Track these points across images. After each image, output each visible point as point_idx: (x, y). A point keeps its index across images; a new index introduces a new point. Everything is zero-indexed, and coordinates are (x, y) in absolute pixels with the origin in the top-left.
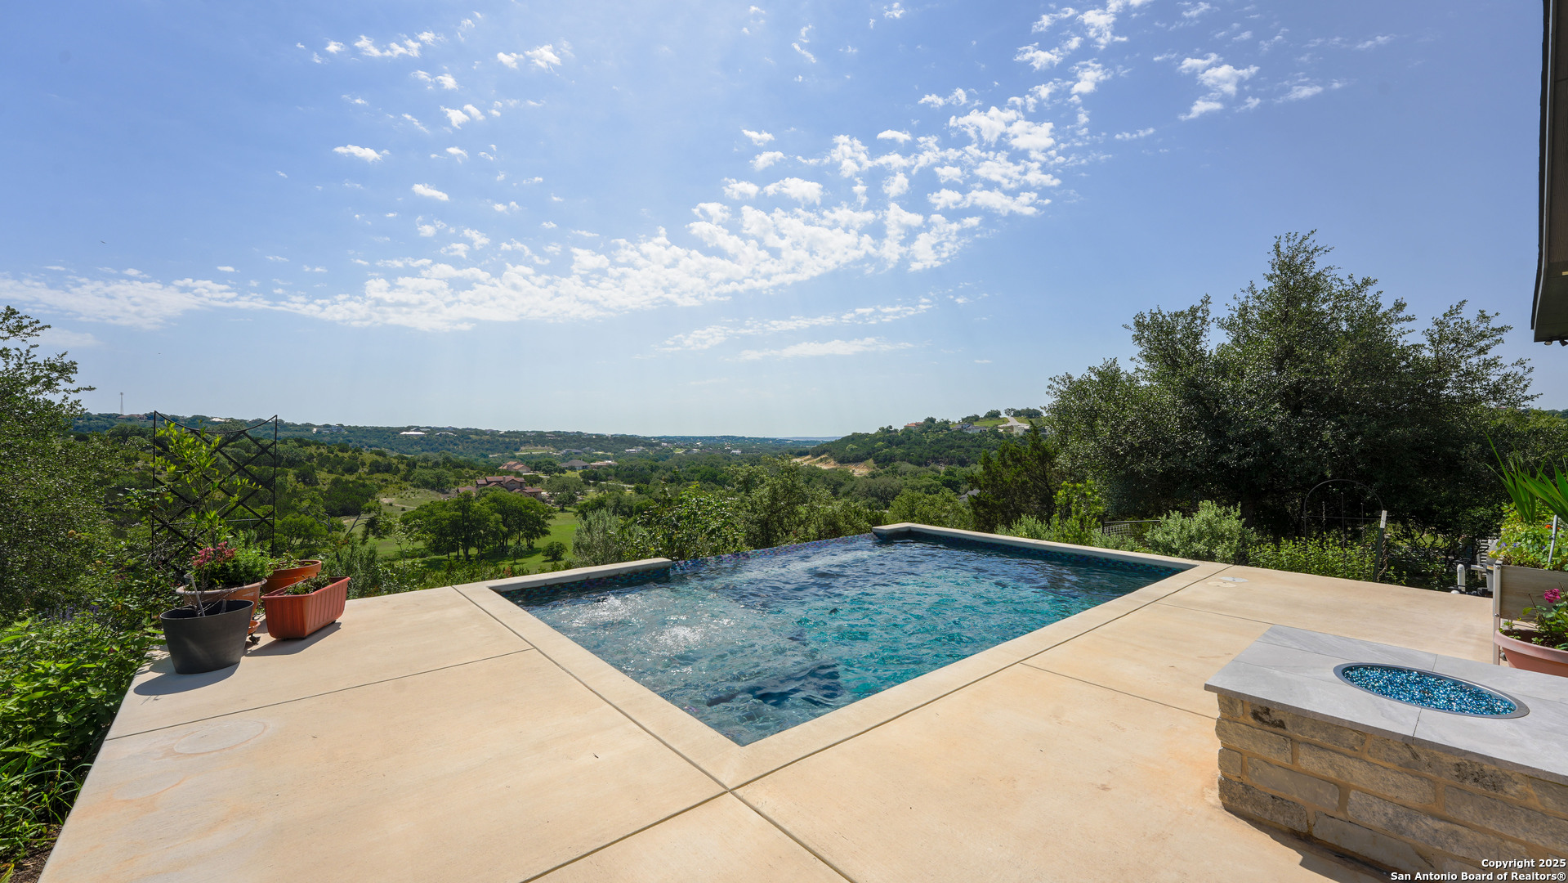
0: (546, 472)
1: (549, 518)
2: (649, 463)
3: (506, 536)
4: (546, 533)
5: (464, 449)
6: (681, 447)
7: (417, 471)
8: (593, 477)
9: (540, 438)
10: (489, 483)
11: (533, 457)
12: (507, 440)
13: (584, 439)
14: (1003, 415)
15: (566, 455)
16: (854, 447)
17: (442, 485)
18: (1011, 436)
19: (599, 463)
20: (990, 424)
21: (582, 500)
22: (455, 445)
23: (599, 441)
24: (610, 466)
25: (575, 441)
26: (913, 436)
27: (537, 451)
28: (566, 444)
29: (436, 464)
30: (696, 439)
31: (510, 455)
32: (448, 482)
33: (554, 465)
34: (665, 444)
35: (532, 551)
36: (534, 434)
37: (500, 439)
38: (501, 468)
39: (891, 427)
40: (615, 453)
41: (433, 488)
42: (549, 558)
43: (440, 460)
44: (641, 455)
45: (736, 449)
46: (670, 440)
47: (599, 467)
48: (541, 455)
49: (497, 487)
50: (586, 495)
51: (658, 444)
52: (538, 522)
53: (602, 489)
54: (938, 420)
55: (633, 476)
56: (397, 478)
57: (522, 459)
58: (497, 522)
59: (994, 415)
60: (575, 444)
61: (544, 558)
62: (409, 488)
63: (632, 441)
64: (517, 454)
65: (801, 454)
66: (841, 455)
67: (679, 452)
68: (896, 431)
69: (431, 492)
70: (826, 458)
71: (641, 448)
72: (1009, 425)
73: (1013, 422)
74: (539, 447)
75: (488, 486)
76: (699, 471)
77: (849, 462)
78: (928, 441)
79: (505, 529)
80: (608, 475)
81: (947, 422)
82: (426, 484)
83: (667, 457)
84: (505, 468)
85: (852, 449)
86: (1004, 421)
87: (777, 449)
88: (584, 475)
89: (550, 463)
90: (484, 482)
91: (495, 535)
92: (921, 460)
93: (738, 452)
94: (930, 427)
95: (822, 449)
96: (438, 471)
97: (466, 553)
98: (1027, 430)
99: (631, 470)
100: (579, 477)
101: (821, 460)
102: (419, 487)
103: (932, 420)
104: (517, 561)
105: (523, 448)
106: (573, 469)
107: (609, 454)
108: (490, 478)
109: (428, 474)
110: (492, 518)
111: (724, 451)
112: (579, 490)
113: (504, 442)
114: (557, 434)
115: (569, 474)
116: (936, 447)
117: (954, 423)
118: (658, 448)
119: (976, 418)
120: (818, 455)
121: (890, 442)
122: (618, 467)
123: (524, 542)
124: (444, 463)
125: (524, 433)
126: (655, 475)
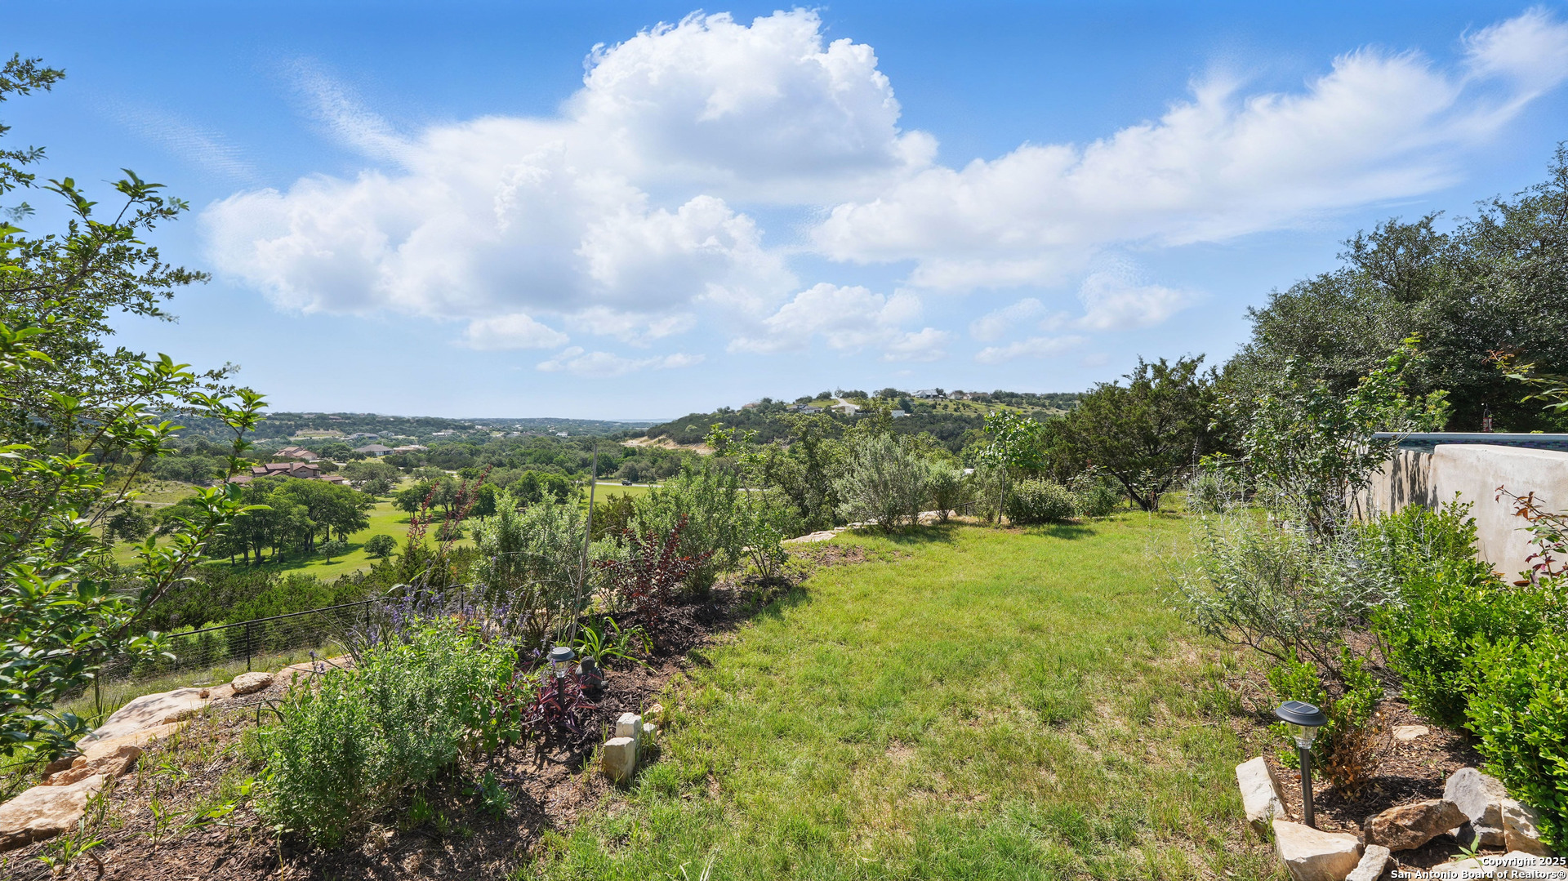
0: (340, 459)
1: (367, 508)
2: (468, 446)
3: (313, 531)
4: (364, 526)
5: (216, 434)
6: (499, 430)
7: (161, 458)
8: (405, 464)
9: (322, 421)
10: (269, 471)
11: (314, 442)
12: (278, 423)
13: (378, 422)
14: (833, 397)
15: (358, 440)
16: (694, 427)
17: (201, 476)
18: (844, 415)
19: (404, 448)
20: (823, 405)
21: (394, 489)
22: (203, 429)
23: (398, 424)
24: (419, 451)
25: (368, 424)
26: (752, 416)
27: (320, 435)
28: (356, 428)
29: (186, 451)
30: (514, 421)
31: (283, 441)
32: (210, 472)
33: (349, 450)
34: (480, 427)
35: (349, 549)
36: (311, 416)
37: (268, 422)
38: (277, 454)
39: (728, 408)
40: (419, 437)
41: (187, 479)
42: (374, 554)
43: (194, 445)
44: (452, 439)
45: (561, 432)
46: (484, 423)
47: (405, 452)
48: (325, 440)
49: (284, 476)
50: (400, 482)
51: (471, 427)
52: (354, 514)
53: (418, 476)
54: (773, 402)
55: (449, 461)
56: (130, 469)
57: (300, 444)
58: (302, 515)
59: (825, 396)
60: (368, 427)
61: (367, 555)
62: (152, 480)
63: (441, 424)
64: (292, 439)
65: (636, 435)
66: (681, 436)
67: (499, 435)
68: (733, 411)
69: (184, 485)
70: (664, 440)
71: (451, 431)
72: (840, 405)
73: (843, 403)
74: (322, 431)
75: (271, 475)
76: (530, 454)
77: (689, 442)
78: (768, 421)
79: (312, 523)
80: (419, 461)
81: (782, 403)
82: (176, 475)
83: (483, 441)
84: (283, 454)
85: (691, 430)
86: (835, 402)
87: (606, 431)
88: (388, 461)
89: (343, 448)
90: (263, 470)
91: (299, 530)
92: (761, 439)
93: (564, 434)
94: (766, 408)
95: (656, 431)
96: (194, 458)
97: (258, 554)
98: (857, 411)
99: (446, 454)
100: (382, 462)
101: (660, 441)
102: (166, 479)
103: (768, 401)
104: (331, 560)
105: (299, 432)
106: (372, 454)
107: (412, 438)
108: (270, 466)
109: (178, 463)
110: (295, 510)
111: (549, 434)
112: (391, 477)
113: (273, 426)
114: (345, 416)
115: (369, 460)
116: (775, 427)
117: (788, 404)
118: (471, 431)
119: (809, 400)
120: (656, 437)
121: (729, 423)
122: (430, 452)
123: (334, 538)
124: (198, 449)
125: (300, 416)
126: (479, 459)
